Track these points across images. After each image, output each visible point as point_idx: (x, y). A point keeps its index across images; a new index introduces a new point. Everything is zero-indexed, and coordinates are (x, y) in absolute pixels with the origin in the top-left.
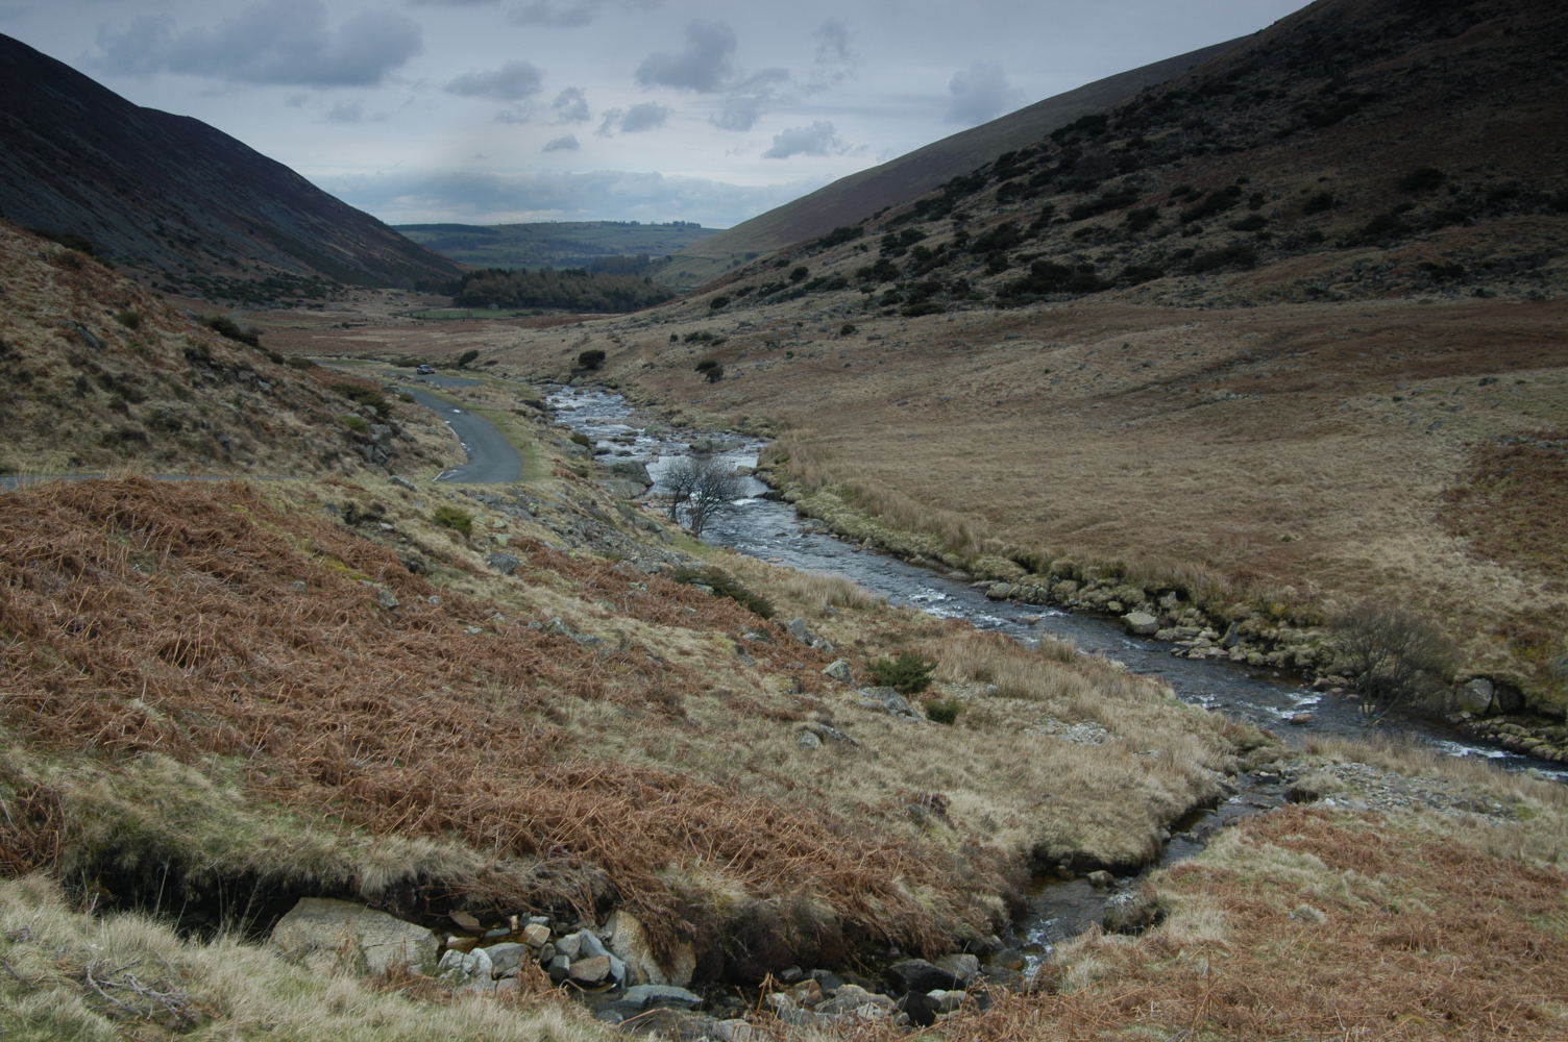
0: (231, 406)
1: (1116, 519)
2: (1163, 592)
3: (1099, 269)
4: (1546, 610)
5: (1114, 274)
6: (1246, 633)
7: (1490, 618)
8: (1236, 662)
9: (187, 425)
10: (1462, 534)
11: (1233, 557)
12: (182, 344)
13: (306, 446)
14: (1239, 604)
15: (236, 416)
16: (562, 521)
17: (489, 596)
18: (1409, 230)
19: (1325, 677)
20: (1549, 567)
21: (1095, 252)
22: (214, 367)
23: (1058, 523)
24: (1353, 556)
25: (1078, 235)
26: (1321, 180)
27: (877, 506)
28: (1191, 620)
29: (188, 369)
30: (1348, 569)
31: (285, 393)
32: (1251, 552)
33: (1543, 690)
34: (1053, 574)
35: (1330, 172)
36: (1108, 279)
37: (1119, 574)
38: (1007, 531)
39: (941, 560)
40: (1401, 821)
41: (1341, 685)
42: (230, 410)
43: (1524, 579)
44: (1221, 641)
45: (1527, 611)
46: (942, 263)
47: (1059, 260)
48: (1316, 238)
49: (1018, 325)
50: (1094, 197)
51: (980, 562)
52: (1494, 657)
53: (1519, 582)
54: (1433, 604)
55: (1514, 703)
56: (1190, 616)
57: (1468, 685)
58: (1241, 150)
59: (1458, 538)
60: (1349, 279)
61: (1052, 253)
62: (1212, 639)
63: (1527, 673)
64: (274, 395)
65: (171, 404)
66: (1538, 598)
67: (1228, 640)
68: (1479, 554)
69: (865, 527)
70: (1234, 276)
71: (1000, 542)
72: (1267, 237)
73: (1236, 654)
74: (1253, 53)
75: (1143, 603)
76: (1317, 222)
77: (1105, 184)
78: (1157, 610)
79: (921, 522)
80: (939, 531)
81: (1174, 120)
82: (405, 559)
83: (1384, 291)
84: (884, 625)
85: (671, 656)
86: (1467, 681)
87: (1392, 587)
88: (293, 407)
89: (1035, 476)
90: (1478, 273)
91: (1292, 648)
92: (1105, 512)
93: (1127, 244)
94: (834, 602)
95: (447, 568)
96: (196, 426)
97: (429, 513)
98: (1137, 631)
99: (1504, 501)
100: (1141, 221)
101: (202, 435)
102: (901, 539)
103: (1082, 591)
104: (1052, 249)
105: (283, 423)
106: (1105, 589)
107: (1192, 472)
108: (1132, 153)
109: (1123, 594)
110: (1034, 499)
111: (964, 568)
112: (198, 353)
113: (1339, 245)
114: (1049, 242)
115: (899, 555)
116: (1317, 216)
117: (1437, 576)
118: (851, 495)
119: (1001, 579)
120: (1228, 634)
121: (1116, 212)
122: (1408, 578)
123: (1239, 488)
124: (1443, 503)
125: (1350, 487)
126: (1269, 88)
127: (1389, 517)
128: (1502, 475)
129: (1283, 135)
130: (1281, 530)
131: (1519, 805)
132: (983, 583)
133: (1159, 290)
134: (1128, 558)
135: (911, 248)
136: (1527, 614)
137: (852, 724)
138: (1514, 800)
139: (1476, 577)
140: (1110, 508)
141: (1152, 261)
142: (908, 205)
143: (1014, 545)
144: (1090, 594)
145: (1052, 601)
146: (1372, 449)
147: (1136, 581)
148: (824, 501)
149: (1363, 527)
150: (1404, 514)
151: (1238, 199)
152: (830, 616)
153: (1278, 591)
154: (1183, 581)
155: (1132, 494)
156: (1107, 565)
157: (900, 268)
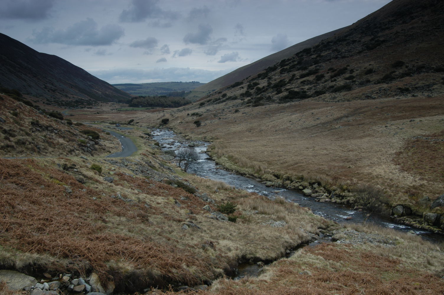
0: (43, 137)
1: (303, 163)
2: (314, 183)
3: (308, 92)
4: (419, 185)
5: (312, 93)
6: (336, 194)
7: (403, 188)
8: (333, 202)
9: (27, 143)
10: (398, 165)
11: (334, 173)
12: (31, 120)
13: (64, 148)
14: (334, 186)
15: (44, 140)
16: (134, 167)
17: (103, 189)
18: (394, 78)
19: (357, 206)
20: (421, 173)
21: (306, 87)
22: (40, 127)
23: (286, 164)
24: (367, 172)
25: (302, 82)
26: (370, 65)
27: (237, 161)
28: (321, 191)
29: (31, 127)
30: (366, 175)
31: (62, 133)
32: (339, 171)
33: (417, 208)
34: (284, 179)
35: (372, 63)
36: (310, 95)
37: (302, 178)
38: (272, 167)
39: (254, 176)
40: (358, 246)
41: (361, 209)
42: (42, 138)
43: (414, 177)
44: (329, 197)
45: (414, 186)
46: (264, 91)
47: (296, 90)
48: (368, 81)
49: (284, 108)
50: (307, 71)
51: (264, 176)
52: (404, 199)
53: (412, 178)
54: (388, 185)
55: (409, 212)
56: (321, 190)
57: (396, 207)
58: (348, 57)
59: (397, 166)
60: (377, 93)
61: (295, 88)
62: (327, 196)
63: (413, 203)
64: (58, 134)
65: (24, 137)
66: (417, 182)
67: (331, 196)
68: (402, 170)
69: (234, 167)
70: (345, 93)
71: (270, 170)
72: (355, 81)
73: (333, 200)
74: (352, 29)
75: (308, 186)
76: (369, 77)
77: (310, 68)
78: (312, 188)
79: (249, 165)
80: (253, 168)
81: (329, 49)
82: (78, 179)
83: (387, 96)
84: (231, 194)
85: (154, 205)
86: (396, 206)
87: (377, 180)
88: (64, 137)
89: (282, 151)
90: (413, 90)
91: (348, 198)
92: (300, 161)
93: (316, 84)
94: (219, 188)
95: (91, 181)
96: (30, 143)
97: (90, 166)
98: (306, 194)
99: (412, 155)
100: (319, 78)
101: (32, 146)
102: (243, 170)
103: (292, 183)
104: (295, 87)
105: (58, 142)
106: (298, 183)
107: (326, 149)
108: (318, 59)
109: (303, 184)
110: (281, 158)
111: (260, 178)
112: (35, 123)
113: (375, 83)
114: (294, 84)
115: (242, 175)
116: (369, 75)
117: (390, 177)
118: (230, 158)
119: (270, 181)
120: (331, 195)
121: (312, 76)
122: (381, 178)
123: (338, 153)
124: (395, 156)
125: (369, 152)
126: (356, 39)
127: (379, 160)
128: (412, 147)
129: (360, 52)
130: (348, 165)
131: (397, 241)
132: (265, 182)
133: (324, 97)
134: (305, 174)
135: (255, 87)
136: (414, 187)
137: (202, 222)
138: (396, 240)
139: (401, 177)
140: (301, 160)
141: (323, 89)
142: (255, 75)
143: (274, 171)
144: (294, 184)
145: (284, 187)
146: (377, 141)
147: (307, 180)
148: (223, 160)
149: (371, 163)
150: (383, 159)
151: (346, 71)
152: (216, 192)
153: (345, 182)
154: (320, 180)
155: (308, 156)
156: (299, 176)
157: (252, 93)
